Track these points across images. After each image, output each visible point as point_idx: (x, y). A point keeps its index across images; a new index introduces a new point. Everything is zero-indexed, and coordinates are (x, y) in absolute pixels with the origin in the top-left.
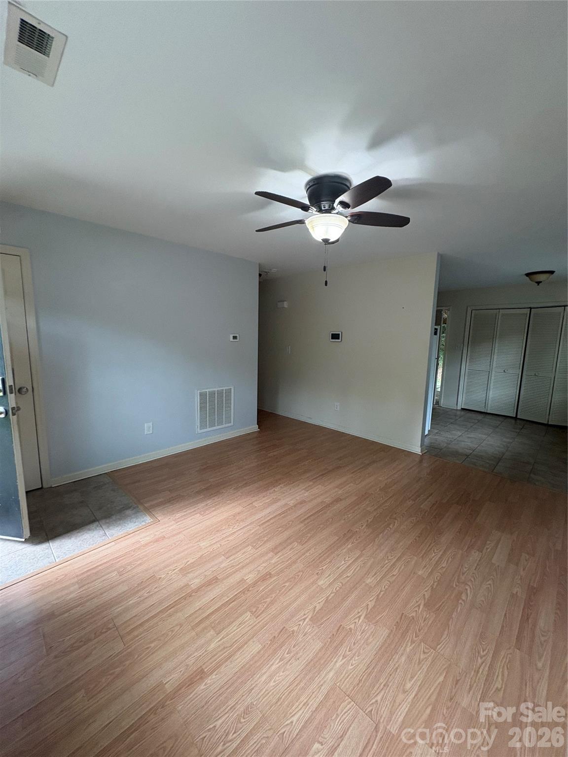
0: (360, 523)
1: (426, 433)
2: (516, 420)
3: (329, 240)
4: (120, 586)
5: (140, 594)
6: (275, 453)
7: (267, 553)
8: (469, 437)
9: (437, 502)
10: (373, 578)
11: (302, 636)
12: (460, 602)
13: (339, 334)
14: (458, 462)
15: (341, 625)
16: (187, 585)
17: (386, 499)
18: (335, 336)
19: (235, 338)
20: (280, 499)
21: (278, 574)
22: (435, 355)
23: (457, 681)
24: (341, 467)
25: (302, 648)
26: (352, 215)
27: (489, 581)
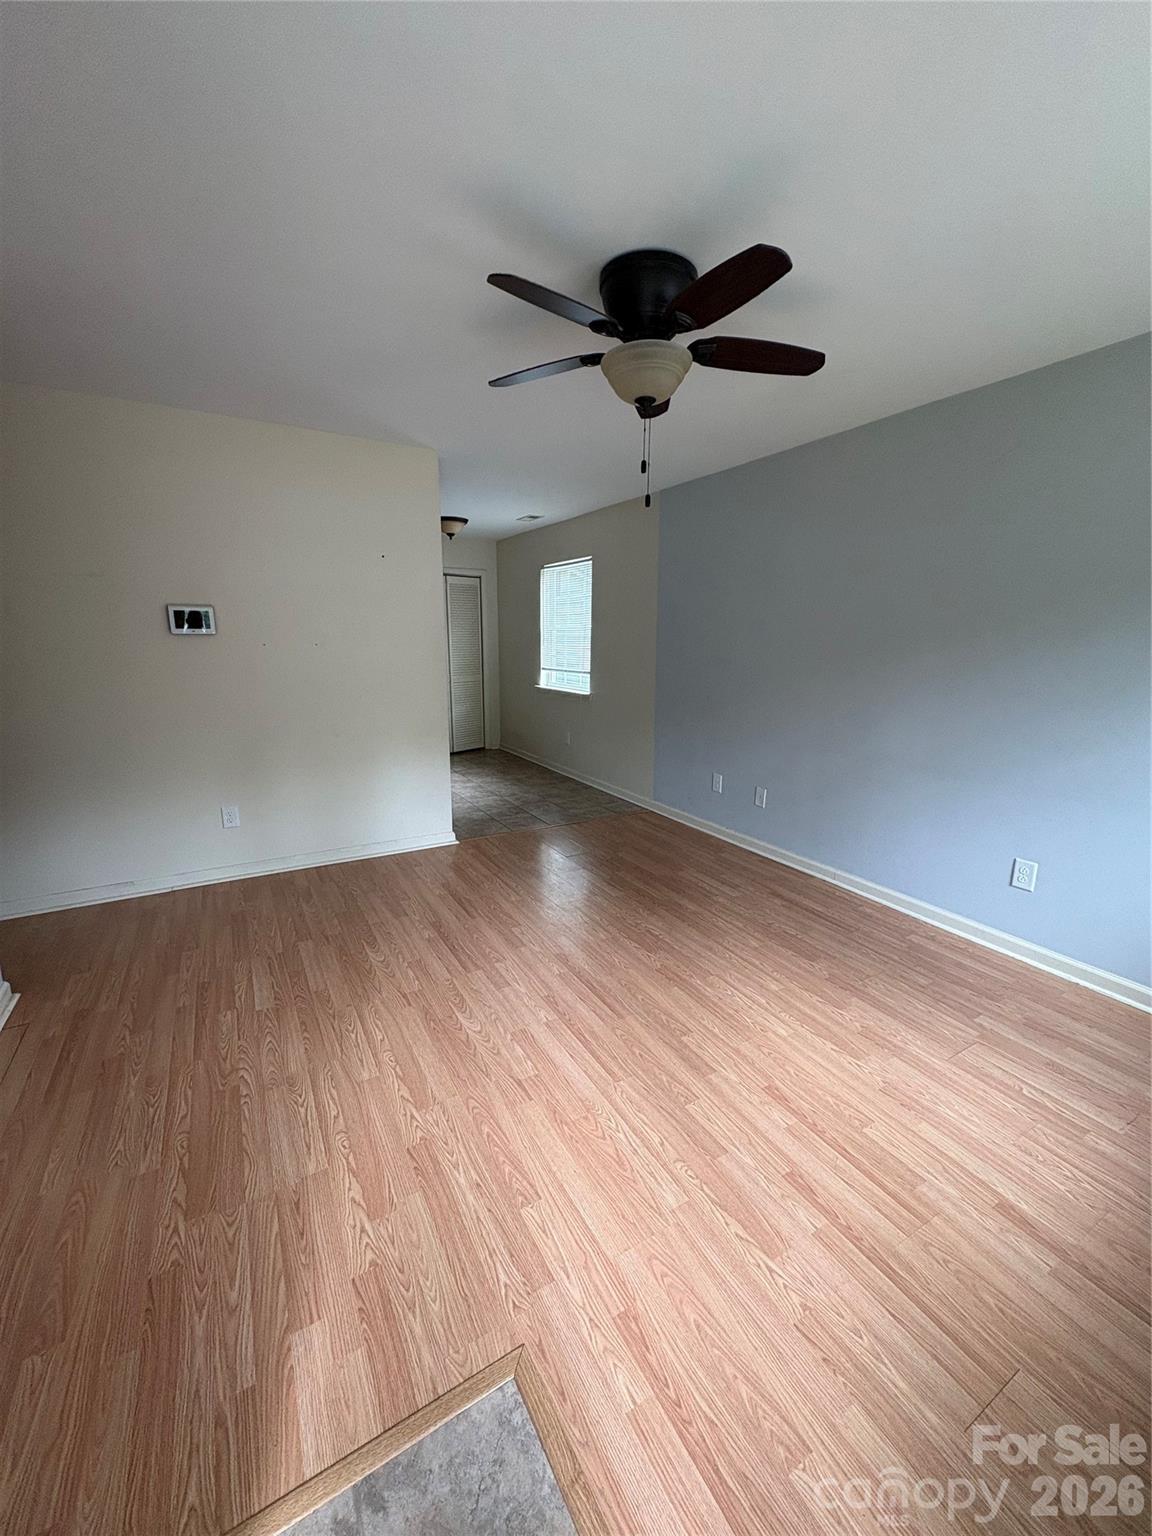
4: (849, 1436)
5: (867, 1359)
16: (818, 1235)
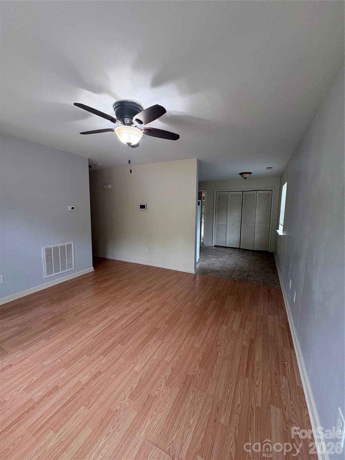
0: (161, 322)
1: (197, 261)
2: (240, 250)
3: (131, 144)
6: (106, 285)
7: (98, 357)
8: (218, 261)
9: (204, 300)
10: (169, 356)
11: (123, 412)
12: (218, 358)
13: (145, 205)
14: (214, 275)
15: (150, 395)
16: (30, 400)
17: (176, 304)
18: (143, 207)
19: (73, 208)
20: (108, 316)
21: (106, 370)
22: (199, 217)
23: (218, 408)
24: (149, 288)
25: (123, 421)
26: (146, 130)
27: (231, 341)
